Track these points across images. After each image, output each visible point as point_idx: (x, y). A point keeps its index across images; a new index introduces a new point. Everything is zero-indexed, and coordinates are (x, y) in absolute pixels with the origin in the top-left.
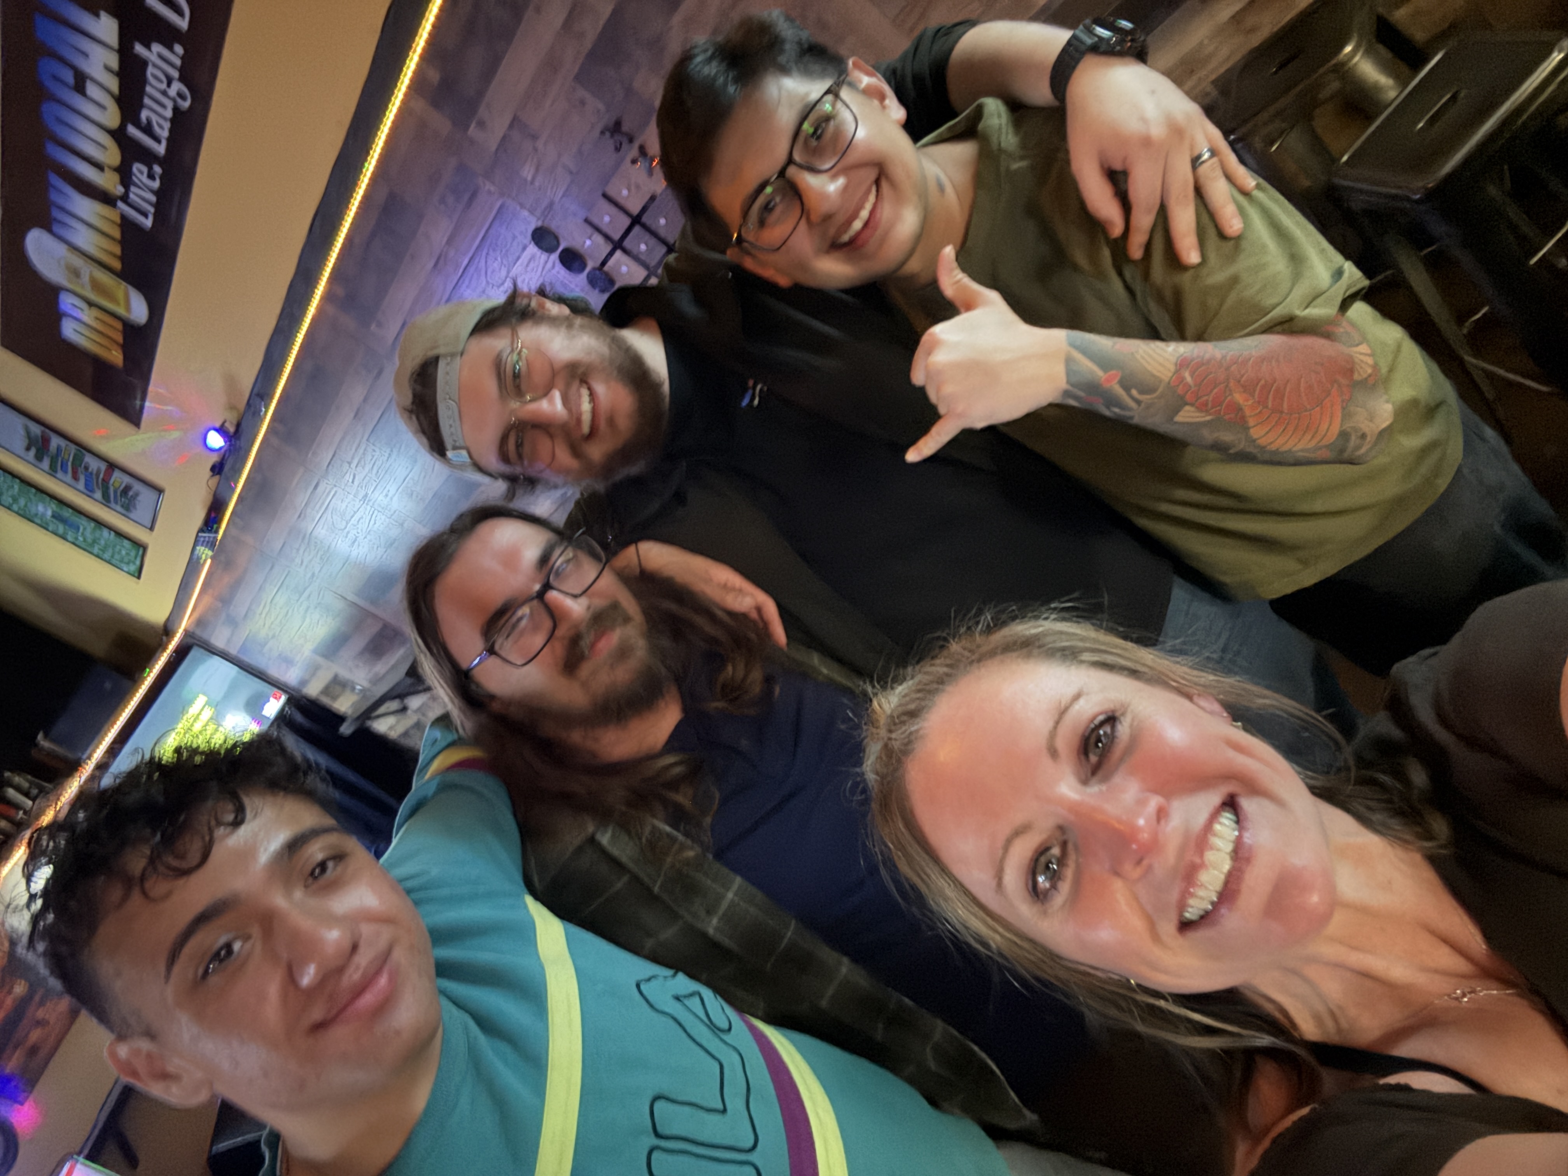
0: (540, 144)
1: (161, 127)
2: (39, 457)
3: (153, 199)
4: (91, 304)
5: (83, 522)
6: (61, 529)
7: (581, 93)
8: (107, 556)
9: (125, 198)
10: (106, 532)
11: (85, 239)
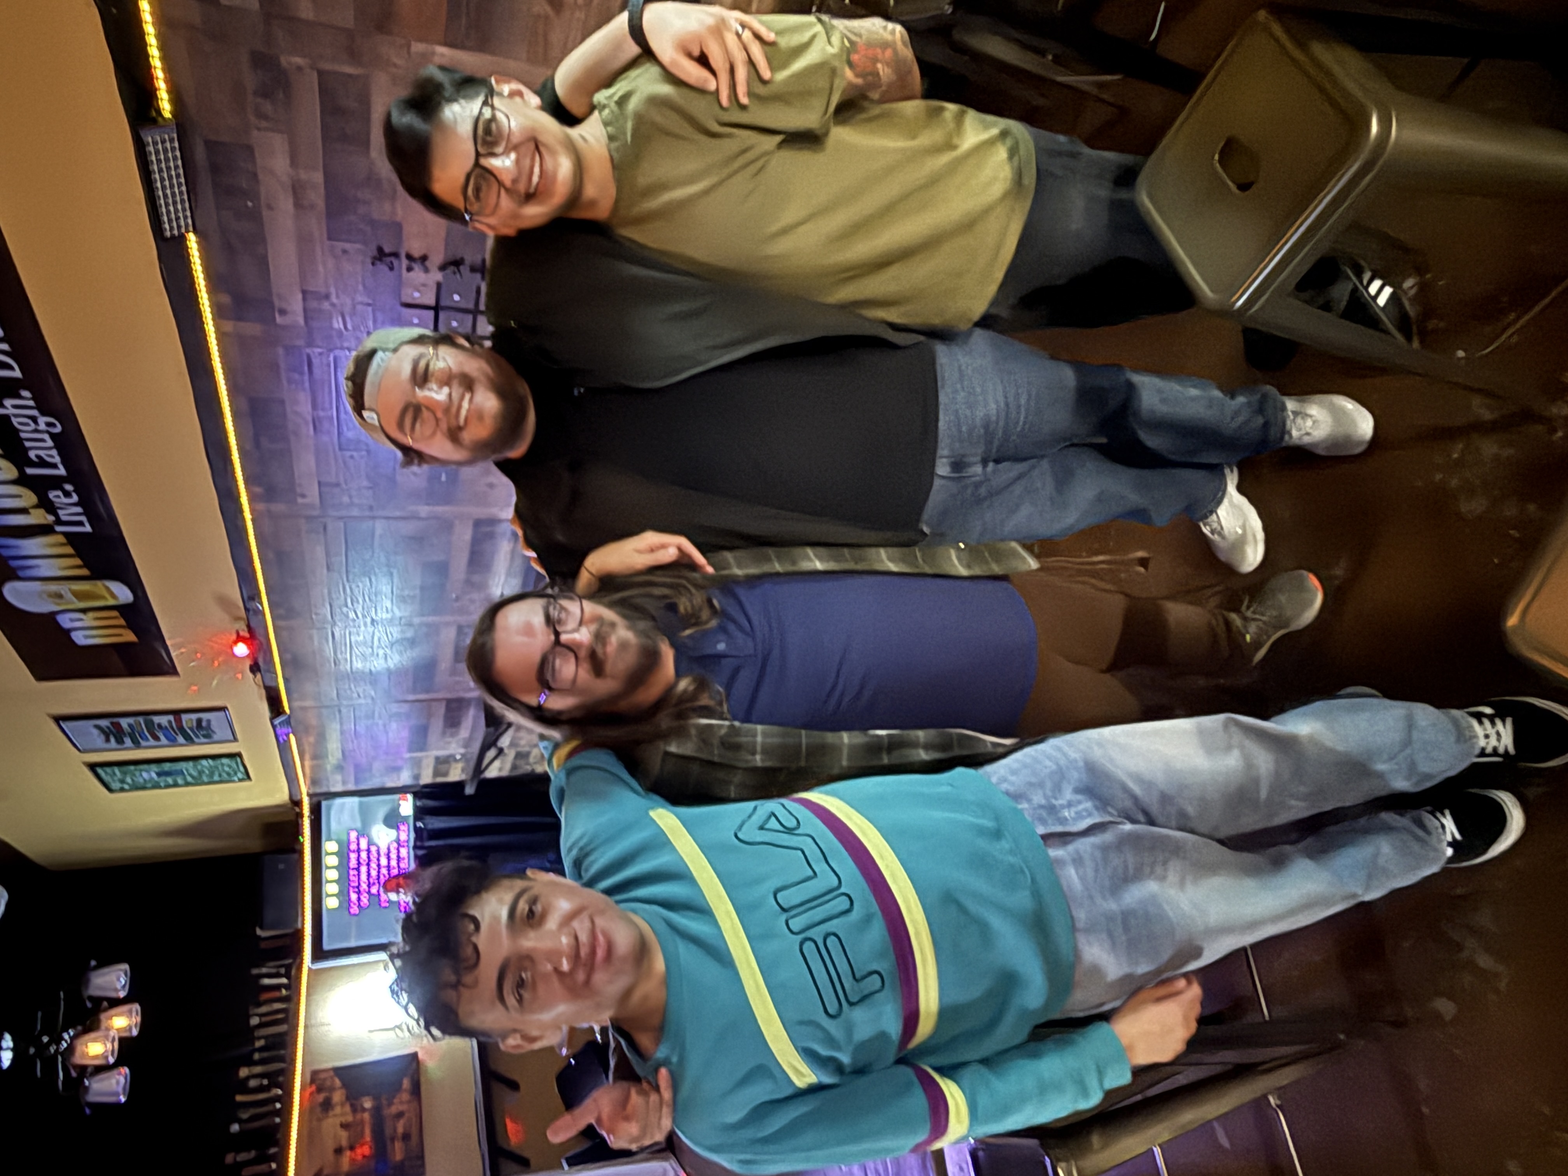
0: (334, 299)
1: (52, 456)
2: (120, 741)
3: (79, 510)
4: (84, 611)
5: (183, 765)
6: (170, 780)
7: (341, 245)
8: (216, 778)
9: (59, 522)
10: (204, 762)
11: (48, 568)
